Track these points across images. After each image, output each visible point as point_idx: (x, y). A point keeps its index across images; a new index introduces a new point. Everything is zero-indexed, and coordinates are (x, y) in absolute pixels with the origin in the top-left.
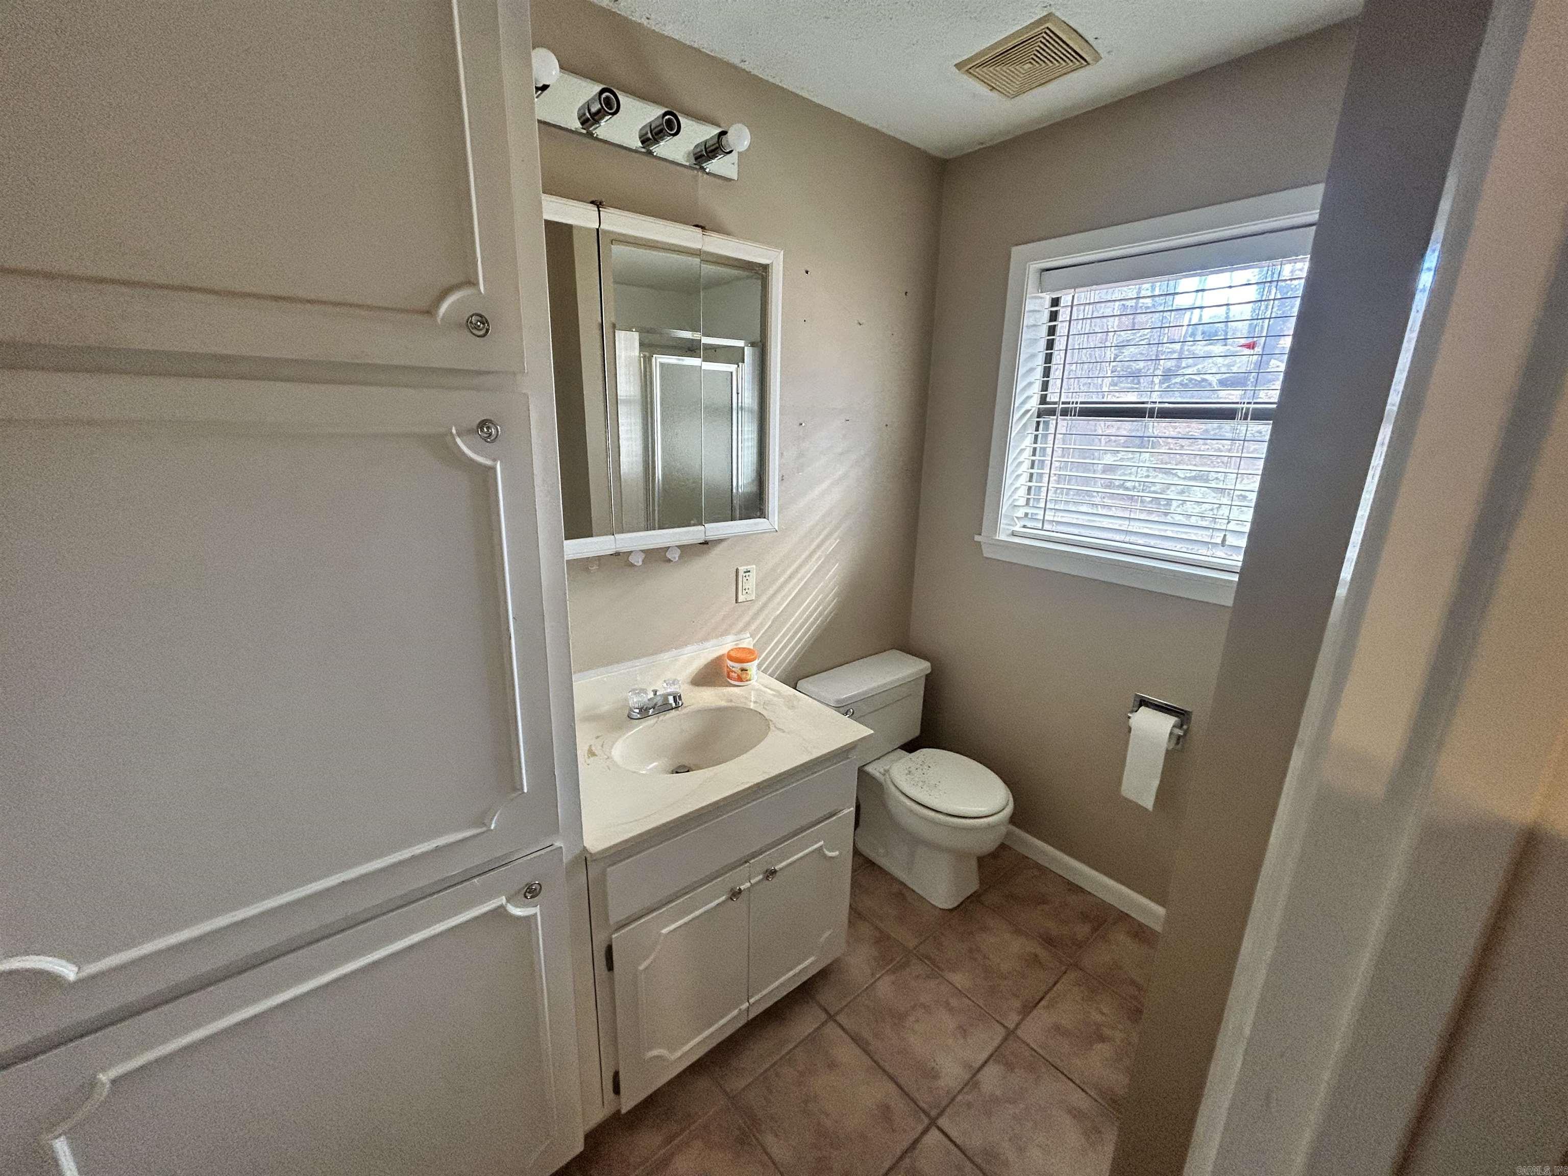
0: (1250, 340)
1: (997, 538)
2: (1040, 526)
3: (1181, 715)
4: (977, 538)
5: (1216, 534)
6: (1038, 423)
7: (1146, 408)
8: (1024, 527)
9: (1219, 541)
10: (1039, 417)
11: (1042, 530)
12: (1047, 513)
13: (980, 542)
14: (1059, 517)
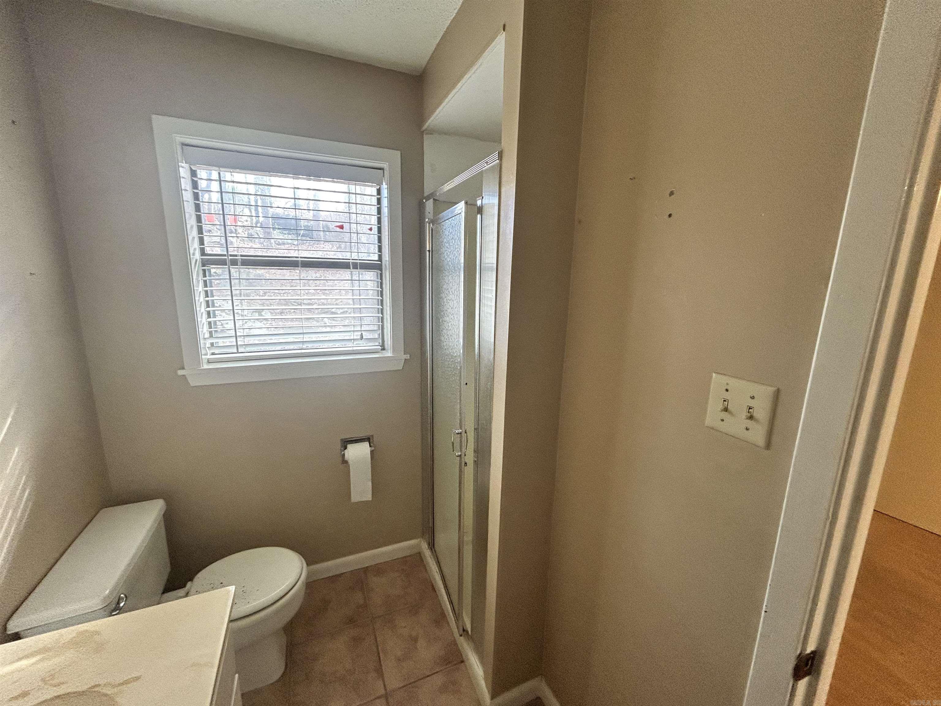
0: (341, 224)
1: (202, 368)
2: (235, 351)
3: (368, 439)
4: (181, 372)
5: (356, 333)
6: (204, 271)
7: (298, 261)
8: (213, 354)
9: (359, 337)
10: (203, 265)
11: (238, 352)
12: (238, 339)
13: (184, 375)
14: (248, 341)
